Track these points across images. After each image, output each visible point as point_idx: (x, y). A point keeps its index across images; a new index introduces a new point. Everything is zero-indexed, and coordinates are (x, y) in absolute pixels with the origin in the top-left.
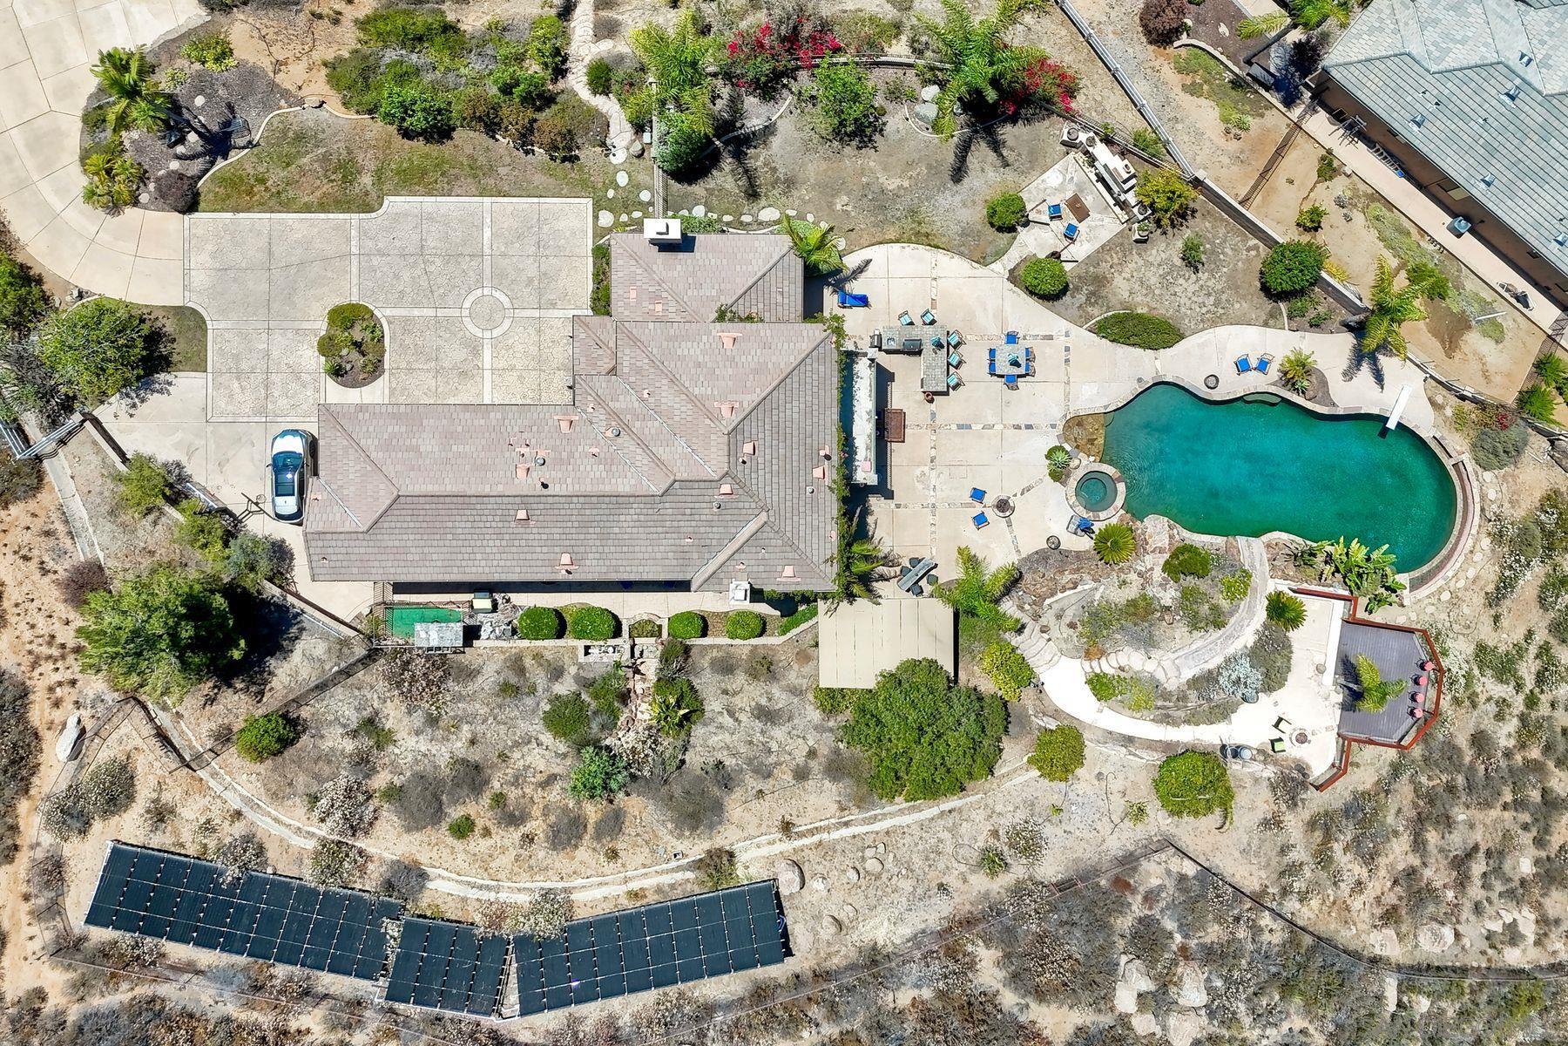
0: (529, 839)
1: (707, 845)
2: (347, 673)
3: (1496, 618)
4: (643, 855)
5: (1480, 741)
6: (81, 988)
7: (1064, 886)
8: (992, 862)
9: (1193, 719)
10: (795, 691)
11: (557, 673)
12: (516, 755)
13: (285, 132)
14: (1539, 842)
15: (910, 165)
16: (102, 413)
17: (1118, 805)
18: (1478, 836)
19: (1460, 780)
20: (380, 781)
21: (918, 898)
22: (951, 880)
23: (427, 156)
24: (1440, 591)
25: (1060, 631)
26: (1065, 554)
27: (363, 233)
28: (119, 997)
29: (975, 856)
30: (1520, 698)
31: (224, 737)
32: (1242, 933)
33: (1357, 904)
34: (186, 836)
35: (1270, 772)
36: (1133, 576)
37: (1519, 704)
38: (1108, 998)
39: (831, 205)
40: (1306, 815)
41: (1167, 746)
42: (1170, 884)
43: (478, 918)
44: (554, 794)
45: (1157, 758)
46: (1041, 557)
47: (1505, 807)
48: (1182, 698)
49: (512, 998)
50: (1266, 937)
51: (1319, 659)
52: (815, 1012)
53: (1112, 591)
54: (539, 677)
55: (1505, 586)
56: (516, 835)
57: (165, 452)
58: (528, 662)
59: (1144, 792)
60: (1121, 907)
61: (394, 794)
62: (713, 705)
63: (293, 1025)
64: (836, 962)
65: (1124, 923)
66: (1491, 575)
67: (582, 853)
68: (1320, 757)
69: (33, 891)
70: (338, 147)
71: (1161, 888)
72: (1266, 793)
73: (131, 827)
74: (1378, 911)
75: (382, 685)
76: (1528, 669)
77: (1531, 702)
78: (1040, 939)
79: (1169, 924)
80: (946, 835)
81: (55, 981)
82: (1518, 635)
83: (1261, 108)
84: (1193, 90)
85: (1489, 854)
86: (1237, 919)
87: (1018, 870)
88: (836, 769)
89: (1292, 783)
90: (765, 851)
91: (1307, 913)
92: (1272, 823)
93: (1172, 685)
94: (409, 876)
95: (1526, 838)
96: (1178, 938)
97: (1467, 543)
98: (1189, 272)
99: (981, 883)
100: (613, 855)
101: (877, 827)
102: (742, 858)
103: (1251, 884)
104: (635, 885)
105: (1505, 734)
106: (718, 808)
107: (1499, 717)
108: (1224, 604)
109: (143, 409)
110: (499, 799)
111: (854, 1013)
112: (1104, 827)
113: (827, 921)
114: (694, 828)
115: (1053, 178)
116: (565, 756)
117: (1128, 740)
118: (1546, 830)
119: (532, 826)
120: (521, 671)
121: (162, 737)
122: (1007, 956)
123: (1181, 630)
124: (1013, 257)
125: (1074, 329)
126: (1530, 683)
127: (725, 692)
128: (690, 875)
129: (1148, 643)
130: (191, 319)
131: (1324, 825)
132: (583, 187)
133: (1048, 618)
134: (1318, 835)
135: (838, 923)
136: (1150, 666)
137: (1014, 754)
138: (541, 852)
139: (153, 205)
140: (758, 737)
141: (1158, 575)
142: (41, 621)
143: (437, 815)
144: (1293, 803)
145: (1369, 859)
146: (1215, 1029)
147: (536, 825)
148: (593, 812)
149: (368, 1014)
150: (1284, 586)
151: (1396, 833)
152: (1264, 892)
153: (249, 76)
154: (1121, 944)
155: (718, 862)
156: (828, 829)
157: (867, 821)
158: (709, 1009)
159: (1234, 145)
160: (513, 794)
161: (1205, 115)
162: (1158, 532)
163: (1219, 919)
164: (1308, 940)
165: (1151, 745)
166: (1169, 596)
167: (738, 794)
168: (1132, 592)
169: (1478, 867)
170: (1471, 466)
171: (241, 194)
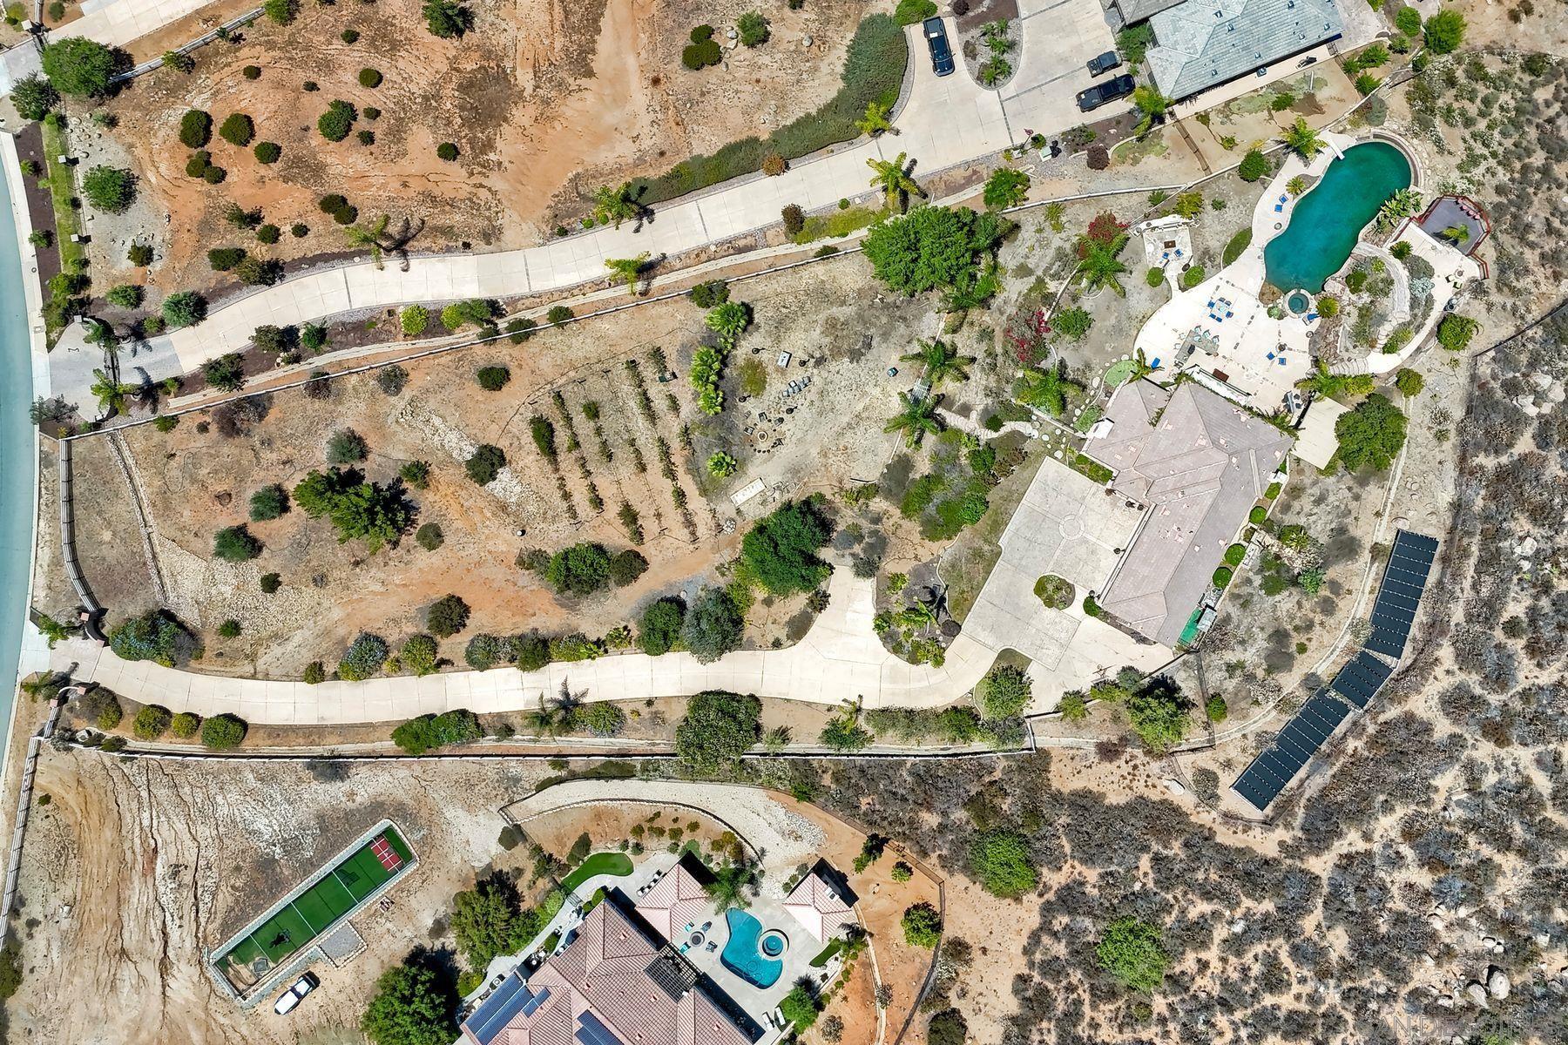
0: (1322, 624)
1: (1367, 551)
2: (1200, 668)
3: (1450, 153)
4: (1356, 580)
5: (1499, 190)
6: (1288, 826)
7: (1469, 411)
8: (1441, 436)
9: (1426, 316)
10: (1315, 483)
11: (1248, 581)
12: (1279, 613)
13: (947, 571)
14: (1560, 186)
15: (1108, 308)
16: (1026, 712)
17: (1447, 369)
18: (1542, 215)
19: (1513, 209)
20: (1260, 673)
21: (1439, 477)
22: (1440, 457)
23: (990, 517)
24: (1425, 173)
25: (1354, 353)
26: (1317, 332)
27: (1009, 562)
28: (1300, 813)
29: (1435, 442)
30: (1490, 159)
31: (1207, 726)
32: (1530, 346)
33: (1543, 288)
34: (1243, 760)
35: (1467, 295)
36: (1348, 308)
37: (1492, 162)
38: (1527, 417)
39: (1107, 352)
40: (1493, 290)
41: (1430, 334)
42: (1494, 365)
43: (1347, 659)
44: (1307, 605)
45: (1434, 342)
46: (1313, 343)
47: (1535, 194)
48: (1415, 316)
49: (1388, 660)
50: (1537, 336)
51: (1429, 247)
52: (1465, 541)
53: (1349, 321)
54: (1246, 590)
55: (1438, 142)
56: (1317, 628)
57: (1056, 697)
58: (1236, 591)
59: (1447, 355)
60: (1491, 391)
61: (1269, 671)
62: (1302, 521)
63: (1350, 752)
64: (1449, 523)
65: (1499, 394)
66: (1430, 147)
67: (1341, 604)
68: (1472, 270)
69: (1234, 829)
70: (966, 552)
71: (1493, 370)
72: (1477, 302)
73: (1227, 779)
74: (1552, 280)
75: (1214, 656)
76: (1479, 149)
77: (1494, 155)
78: (1487, 432)
79: (1511, 375)
80: (1419, 450)
81: (1281, 834)
82: (1462, 146)
83: (1159, 135)
84: (1135, 162)
85: (1553, 215)
86: (1524, 345)
87: (1452, 427)
88: (1363, 482)
89: (1478, 289)
90: (1383, 528)
91: (1536, 313)
92: (1490, 307)
93: (1408, 318)
94: (1310, 681)
95: (1555, 191)
96: (1518, 374)
97: (1411, 150)
98: (1224, 210)
99: (1447, 446)
100: (1349, 592)
101: (1398, 477)
102: (1379, 540)
103: (1511, 331)
104: (1368, 589)
105: (1503, 176)
106: (1353, 539)
107: (1494, 174)
108: (1383, 275)
109: (1034, 695)
110: (1297, 629)
111: (1475, 526)
112: (1453, 380)
113: (1429, 518)
114: (1357, 553)
115: (1149, 248)
116: (1291, 593)
117: (1419, 350)
118: (1556, 180)
119: (1317, 620)
120: (1239, 596)
121: (1193, 750)
122: (1485, 451)
123: (1386, 301)
124: (1174, 285)
125: (1220, 275)
126: (1486, 152)
127: (1298, 513)
128: (1376, 564)
129: (1383, 318)
130: (1006, 654)
131: (1502, 284)
132: (1040, 457)
133: (1346, 356)
134: (1506, 289)
135: (1432, 513)
136: (1395, 323)
137: (1399, 402)
138: (1330, 621)
139: (949, 643)
140: (1328, 509)
141: (1354, 297)
142: (1112, 778)
143: (1291, 657)
144: (1486, 293)
145: (1527, 271)
146: (1564, 380)
147: (1318, 618)
148: (1325, 592)
149: (1362, 721)
150: (1390, 244)
151: (1522, 253)
152: (1517, 327)
153: (918, 574)
154: (1507, 400)
155: (1376, 550)
156: (1387, 498)
157: (1393, 481)
158: (1440, 583)
159: (1173, 157)
160: (1297, 622)
161: (1151, 162)
162: (1334, 286)
163: (1520, 353)
164: (1548, 319)
165: (1426, 341)
166: (1366, 298)
167: (1351, 528)
168: (1355, 313)
169: (1556, 223)
170: (1377, 130)
171: (965, 605)
